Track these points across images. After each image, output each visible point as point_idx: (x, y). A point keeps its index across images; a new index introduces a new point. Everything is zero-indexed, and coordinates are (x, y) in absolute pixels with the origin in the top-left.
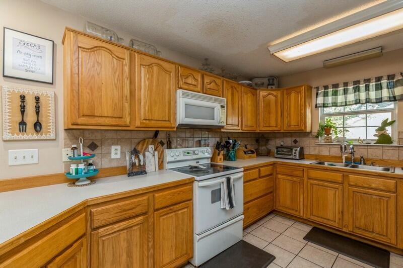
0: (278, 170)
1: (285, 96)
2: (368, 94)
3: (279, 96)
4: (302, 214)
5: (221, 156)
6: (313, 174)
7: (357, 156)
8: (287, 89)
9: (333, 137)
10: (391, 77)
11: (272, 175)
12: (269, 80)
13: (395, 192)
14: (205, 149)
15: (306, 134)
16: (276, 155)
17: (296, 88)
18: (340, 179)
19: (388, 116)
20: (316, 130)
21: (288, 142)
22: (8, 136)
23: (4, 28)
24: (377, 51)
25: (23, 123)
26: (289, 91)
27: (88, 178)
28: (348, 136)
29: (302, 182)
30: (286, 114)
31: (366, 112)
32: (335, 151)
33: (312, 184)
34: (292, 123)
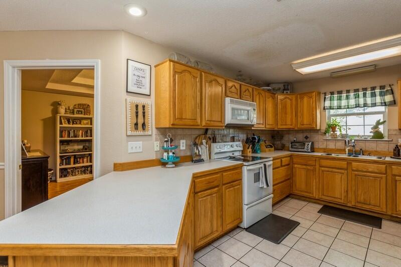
0: (295, 160)
1: (299, 100)
2: (365, 100)
3: (294, 99)
4: (315, 195)
5: (250, 150)
6: (324, 163)
7: (357, 148)
8: (300, 94)
9: (338, 133)
10: (382, 87)
11: (290, 165)
12: (284, 86)
13: (386, 173)
14: (237, 143)
15: (317, 131)
16: (291, 149)
17: (308, 94)
18: (346, 166)
19: (380, 117)
20: (324, 128)
21: (300, 137)
22: (129, 133)
23: (128, 59)
24: (372, 68)
25: (136, 124)
26: (302, 95)
27: (174, 163)
28: (350, 133)
29: (314, 170)
30: (299, 114)
31: (364, 114)
32: (340, 145)
33: (323, 171)
34: (305, 122)
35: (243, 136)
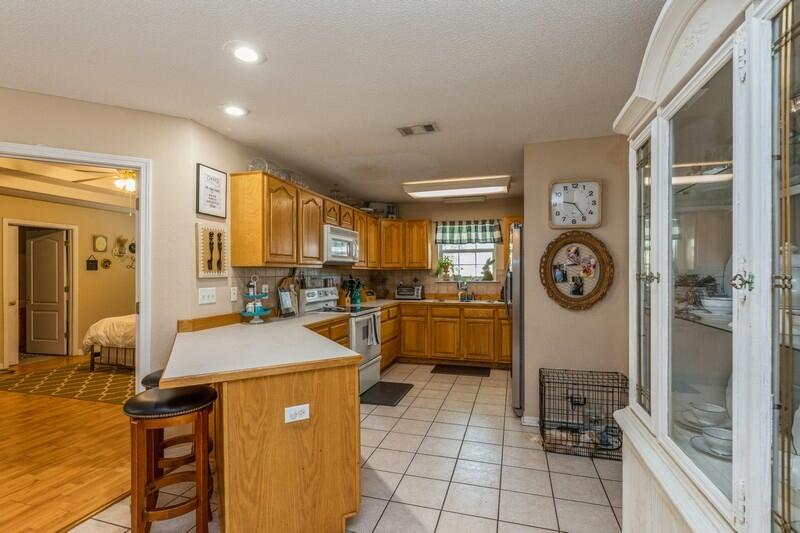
0: (403, 311)
1: (407, 229)
2: (477, 235)
3: (401, 227)
4: (428, 354)
5: (348, 298)
6: (437, 311)
7: (470, 293)
8: (409, 221)
9: (450, 274)
10: (492, 222)
11: (398, 319)
12: (389, 207)
13: (493, 318)
14: (332, 289)
15: (427, 271)
16: (397, 296)
17: (418, 222)
18: (458, 313)
19: (490, 255)
20: (436, 267)
21: (408, 280)
22: (202, 274)
23: (198, 165)
24: (482, 200)
25: (210, 262)
26: (412, 222)
27: (262, 317)
28: (462, 273)
29: (425, 322)
30: (407, 249)
31: (476, 251)
32: (452, 289)
33: (436, 322)
34: (415, 259)
35: (336, 279)
